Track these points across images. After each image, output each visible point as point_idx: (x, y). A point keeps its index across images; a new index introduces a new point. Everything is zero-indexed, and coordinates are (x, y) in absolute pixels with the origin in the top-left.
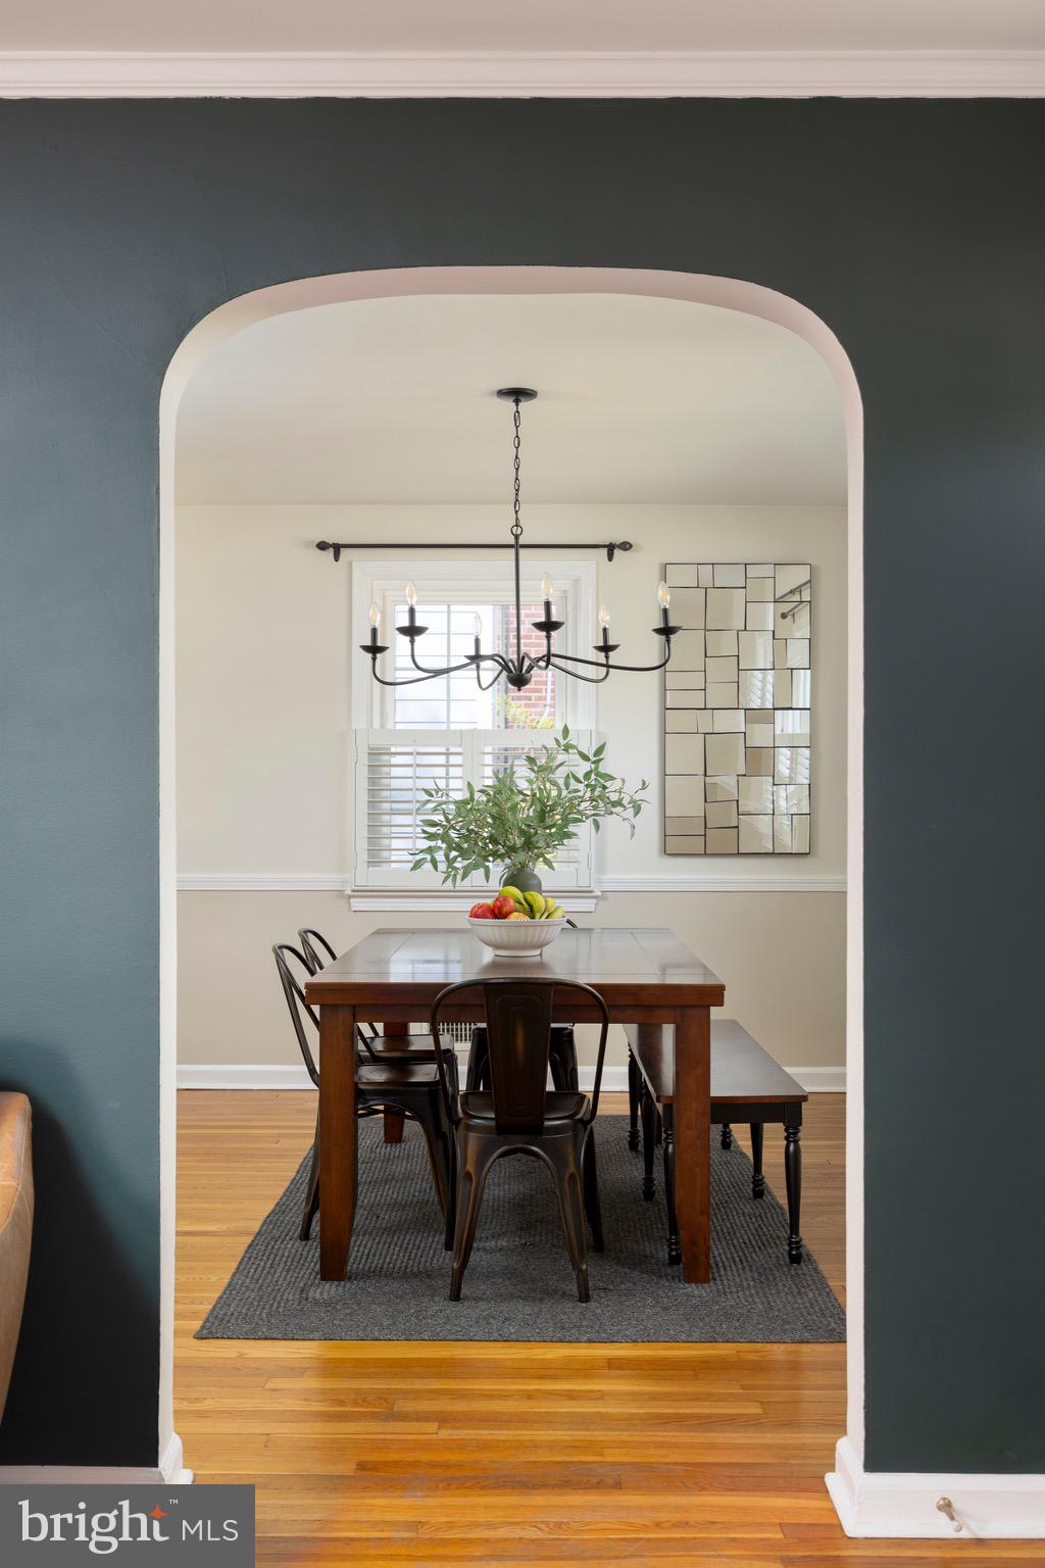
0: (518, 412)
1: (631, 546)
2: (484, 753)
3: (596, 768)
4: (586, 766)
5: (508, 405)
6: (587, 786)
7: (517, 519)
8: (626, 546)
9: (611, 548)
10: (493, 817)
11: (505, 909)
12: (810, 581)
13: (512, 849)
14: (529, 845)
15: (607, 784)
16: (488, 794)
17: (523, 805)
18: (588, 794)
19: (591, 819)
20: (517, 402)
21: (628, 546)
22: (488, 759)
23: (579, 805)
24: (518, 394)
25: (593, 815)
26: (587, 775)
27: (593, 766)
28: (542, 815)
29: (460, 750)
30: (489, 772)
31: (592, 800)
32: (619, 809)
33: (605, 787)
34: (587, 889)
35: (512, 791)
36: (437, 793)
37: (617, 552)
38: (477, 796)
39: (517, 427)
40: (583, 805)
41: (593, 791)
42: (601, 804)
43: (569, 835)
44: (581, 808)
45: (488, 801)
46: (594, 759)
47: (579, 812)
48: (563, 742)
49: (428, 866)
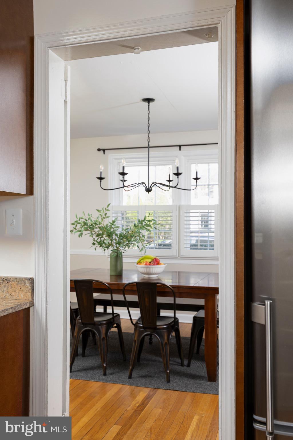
5: (146, 104)
20: (149, 103)
24: (149, 100)
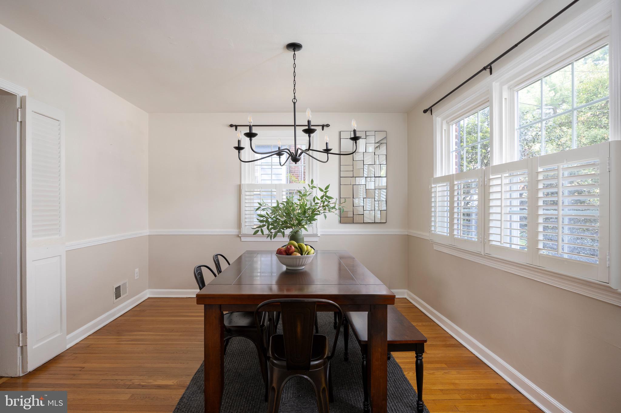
0: (295, 54)
1: (329, 126)
2: (283, 191)
3: (326, 194)
4: (322, 194)
6: (322, 201)
7: (295, 96)
8: (328, 126)
9: (323, 126)
10: (286, 213)
11: (291, 251)
12: (386, 137)
13: (293, 225)
14: (299, 224)
15: (330, 200)
16: (284, 205)
17: (297, 208)
18: (322, 204)
19: (323, 214)
21: (328, 125)
22: (284, 193)
23: (319, 208)
25: (323, 212)
26: (322, 197)
27: (324, 193)
28: (305, 212)
29: (275, 190)
30: (285, 197)
31: (323, 206)
32: (334, 210)
33: (329, 202)
34: (316, 234)
35: (293, 203)
36: (263, 204)
37: (325, 128)
38: (280, 205)
39: (294, 60)
40: (320, 208)
41: (324, 203)
42: (327, 208)
43: (314, 220)
44: (319, 210)
45: (284, 207)
46: (325, 191)
47: (319, 211)
48: (311, 185)
49: (260, 233)
